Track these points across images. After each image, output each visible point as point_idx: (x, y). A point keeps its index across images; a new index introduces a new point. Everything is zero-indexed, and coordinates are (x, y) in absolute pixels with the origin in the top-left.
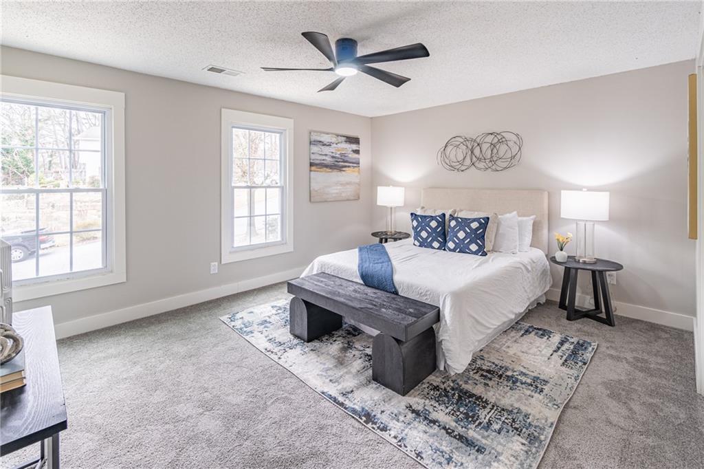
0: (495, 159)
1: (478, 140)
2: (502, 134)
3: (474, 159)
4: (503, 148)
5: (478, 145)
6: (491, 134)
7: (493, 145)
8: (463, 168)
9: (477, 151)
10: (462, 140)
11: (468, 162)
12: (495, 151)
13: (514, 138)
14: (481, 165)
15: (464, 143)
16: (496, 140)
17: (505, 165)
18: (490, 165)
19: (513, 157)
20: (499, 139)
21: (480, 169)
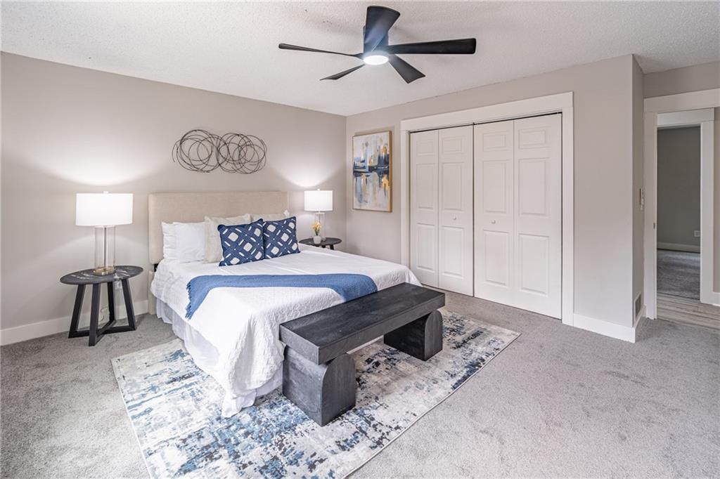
0: (243, 161)
1: (225, 138)
2: (249, 137)
3: (221, 160)
4: (250, 151)
5: (225, 144)
6: (238, 135)
7: (240, 147)
8: (208, 168)
9: (224, 151)
10: (206, 136)
11: (213, 161)
12: (242, 153)
13: (259, 143)
14: (229, 166)
15: (209, 139)
16: (242, 142)
17: (253, 168)
18: (238, 166)
19: (259, 161)
20: (246, 143)
21: (228, 171)
